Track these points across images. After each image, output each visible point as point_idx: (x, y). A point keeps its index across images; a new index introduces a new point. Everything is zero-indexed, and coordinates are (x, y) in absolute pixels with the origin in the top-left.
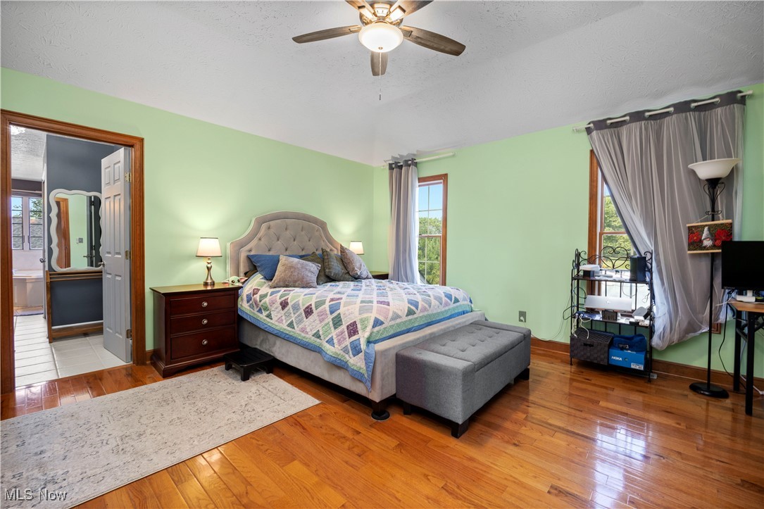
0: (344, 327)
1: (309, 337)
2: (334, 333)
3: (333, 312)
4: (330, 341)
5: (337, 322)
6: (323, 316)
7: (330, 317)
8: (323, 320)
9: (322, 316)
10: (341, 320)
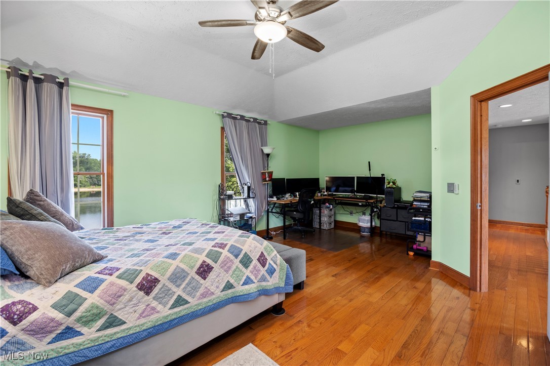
0: (255, 262)
1: (219, 295)
2: (247, 272)
3: (238, 255)
4: (248, 281)
5: (246, 262)
6: (228, 265)
7: (237, 262)
8: (229, 268)
9: (226, 266)
10: (250, 258)
